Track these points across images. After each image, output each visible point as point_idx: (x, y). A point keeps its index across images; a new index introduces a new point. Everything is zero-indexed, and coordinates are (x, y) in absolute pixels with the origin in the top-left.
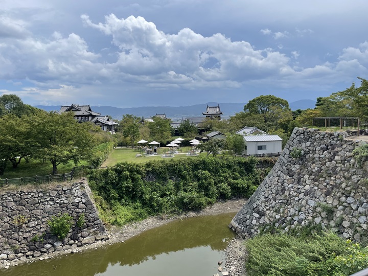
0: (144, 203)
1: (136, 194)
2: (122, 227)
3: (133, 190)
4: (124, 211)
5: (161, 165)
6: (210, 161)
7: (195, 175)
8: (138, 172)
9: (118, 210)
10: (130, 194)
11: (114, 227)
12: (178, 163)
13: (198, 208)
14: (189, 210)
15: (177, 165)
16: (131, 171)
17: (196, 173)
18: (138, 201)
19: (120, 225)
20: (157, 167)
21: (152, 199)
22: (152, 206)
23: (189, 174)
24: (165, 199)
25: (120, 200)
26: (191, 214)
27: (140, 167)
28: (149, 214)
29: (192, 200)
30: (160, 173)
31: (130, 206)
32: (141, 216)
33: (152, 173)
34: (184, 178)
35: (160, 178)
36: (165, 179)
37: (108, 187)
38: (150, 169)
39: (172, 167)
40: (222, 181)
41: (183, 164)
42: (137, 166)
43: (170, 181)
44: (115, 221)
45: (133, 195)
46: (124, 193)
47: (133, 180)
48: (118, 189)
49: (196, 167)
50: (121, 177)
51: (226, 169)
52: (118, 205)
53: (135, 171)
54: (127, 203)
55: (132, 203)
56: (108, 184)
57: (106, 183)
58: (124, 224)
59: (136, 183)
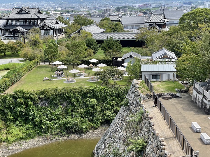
0: (35, 125)
1: (28, 117)
2: (11, 145)
3: (26, 114)
4: (17, 131)
5: (53, 93)
6: (99, 91)
7: (83, 102)
8: (32, 100)
9: (12, 130)
10: (23, 117)
11: (5, 143)
12: (69, 92)
13: (79, 131)
14: (73, 133)
15: (68, 93)
16: (25, 98)
17: (86, 100)
18: (30, 123)
19: (9, 143)
20: (50, 95)
21: (41, 122)
22: (41, 128)
23: (78, 102)
24: (52, 123)
25: (14, 122)
26: (74, 136)
27: (34, 95)
28: (38, 134)
29: (75, 125)
30: (52, 100)
31: (23, 127)
32: (30, 136)
33: (46, 100)
34: (73, 104)
35: (52, 104)
36: (56, 105)
37: (6, 110)
38: (43, 96)
39: (64, 95)
40: (108, 109)
41: (74, 93)
42: (31, 94)
43: (61, 107)
44: (6, 139)
45: (26, 118)
46: (19, 116)
47: (27, 106)
48: (14, 112)
49: (85, 95)
50: (17, 103)
51: (114, 97)
52: (13, 126)
53: (29, 98)
54: (20, 124)
55: (26, 124)
56: (6, 108)
57: (5, 107)
58: (14, 141)
59: (28, 108)
